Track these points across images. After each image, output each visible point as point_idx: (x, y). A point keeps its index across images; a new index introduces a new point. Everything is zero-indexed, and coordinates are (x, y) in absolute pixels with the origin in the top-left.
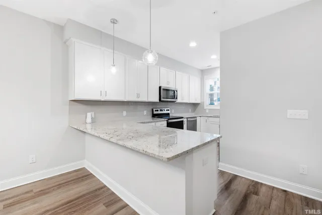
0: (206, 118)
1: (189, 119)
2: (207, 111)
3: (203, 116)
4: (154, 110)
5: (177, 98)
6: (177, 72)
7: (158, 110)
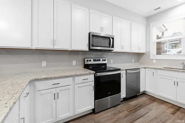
0: (154, 70)
1: (128, 71)
2: (154, 61)
3: (149, 68)
4: (86, 60)
5: (113, 47)
6: (113, 17)
7: (90, 61)
